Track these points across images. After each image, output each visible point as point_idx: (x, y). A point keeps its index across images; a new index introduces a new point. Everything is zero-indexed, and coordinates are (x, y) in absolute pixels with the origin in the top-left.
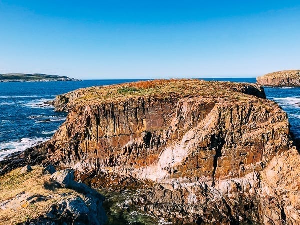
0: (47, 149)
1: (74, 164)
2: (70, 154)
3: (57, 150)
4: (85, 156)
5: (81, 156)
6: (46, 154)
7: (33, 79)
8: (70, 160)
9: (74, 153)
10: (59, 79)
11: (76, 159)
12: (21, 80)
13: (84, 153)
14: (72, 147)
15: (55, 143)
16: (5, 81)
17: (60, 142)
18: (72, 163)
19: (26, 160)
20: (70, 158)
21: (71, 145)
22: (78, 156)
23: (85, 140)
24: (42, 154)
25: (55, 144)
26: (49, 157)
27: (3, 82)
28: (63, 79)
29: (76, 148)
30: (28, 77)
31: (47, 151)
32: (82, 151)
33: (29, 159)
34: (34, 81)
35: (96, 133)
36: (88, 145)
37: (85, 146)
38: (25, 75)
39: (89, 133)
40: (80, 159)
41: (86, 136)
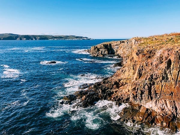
0: (113, 85)
1: (145, 102)
2: (142, 93)
3: (121, 86)
4: (158, 97)
5: (153, 96)
6: (111, 89)
7: (69, 38)
8: (142, 98)
9: (146, 93)
10: (83, 39)
11: (148, 98)
12: (63, 39)
13: (157, 94)
14: (146, 87)
15: (120, 80)
16: (55, 39)
17: (125, 80)
18: (143, 101)
19: (98, 93)
20: (141, 96)
21: (145, 85)
22: (151, 96)
23: (161, 82)
24: (108, 89)
25: (119, 82)
26: (116, 92)
27: (54, 40)
28: (85, 39)
29: (150, 89)
30: (67, 37)
31: (113, 87)
32: (155, 91)
33: (100, 92)
34: (70, 39)
35: (176, 76)
36: (163, 87)
37: (160, 88)
38: (65, 36)
39: (167, 76)
40: (152, 98)
41: (163, 78)
